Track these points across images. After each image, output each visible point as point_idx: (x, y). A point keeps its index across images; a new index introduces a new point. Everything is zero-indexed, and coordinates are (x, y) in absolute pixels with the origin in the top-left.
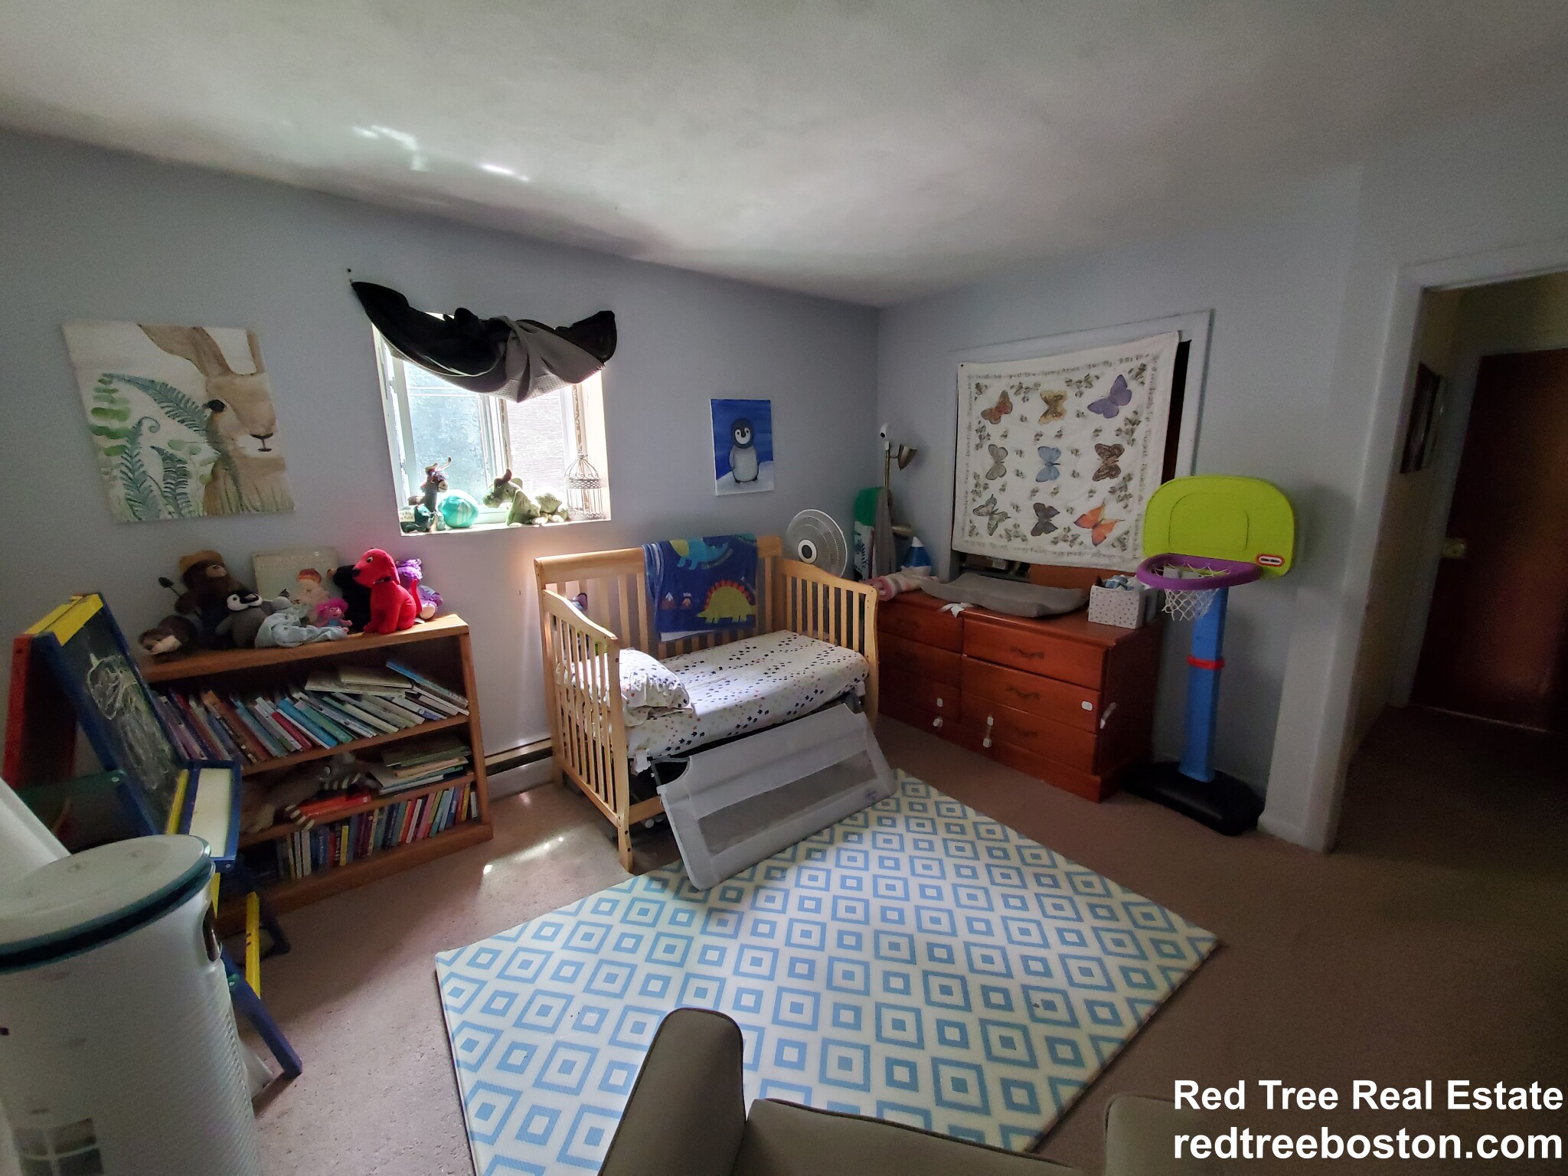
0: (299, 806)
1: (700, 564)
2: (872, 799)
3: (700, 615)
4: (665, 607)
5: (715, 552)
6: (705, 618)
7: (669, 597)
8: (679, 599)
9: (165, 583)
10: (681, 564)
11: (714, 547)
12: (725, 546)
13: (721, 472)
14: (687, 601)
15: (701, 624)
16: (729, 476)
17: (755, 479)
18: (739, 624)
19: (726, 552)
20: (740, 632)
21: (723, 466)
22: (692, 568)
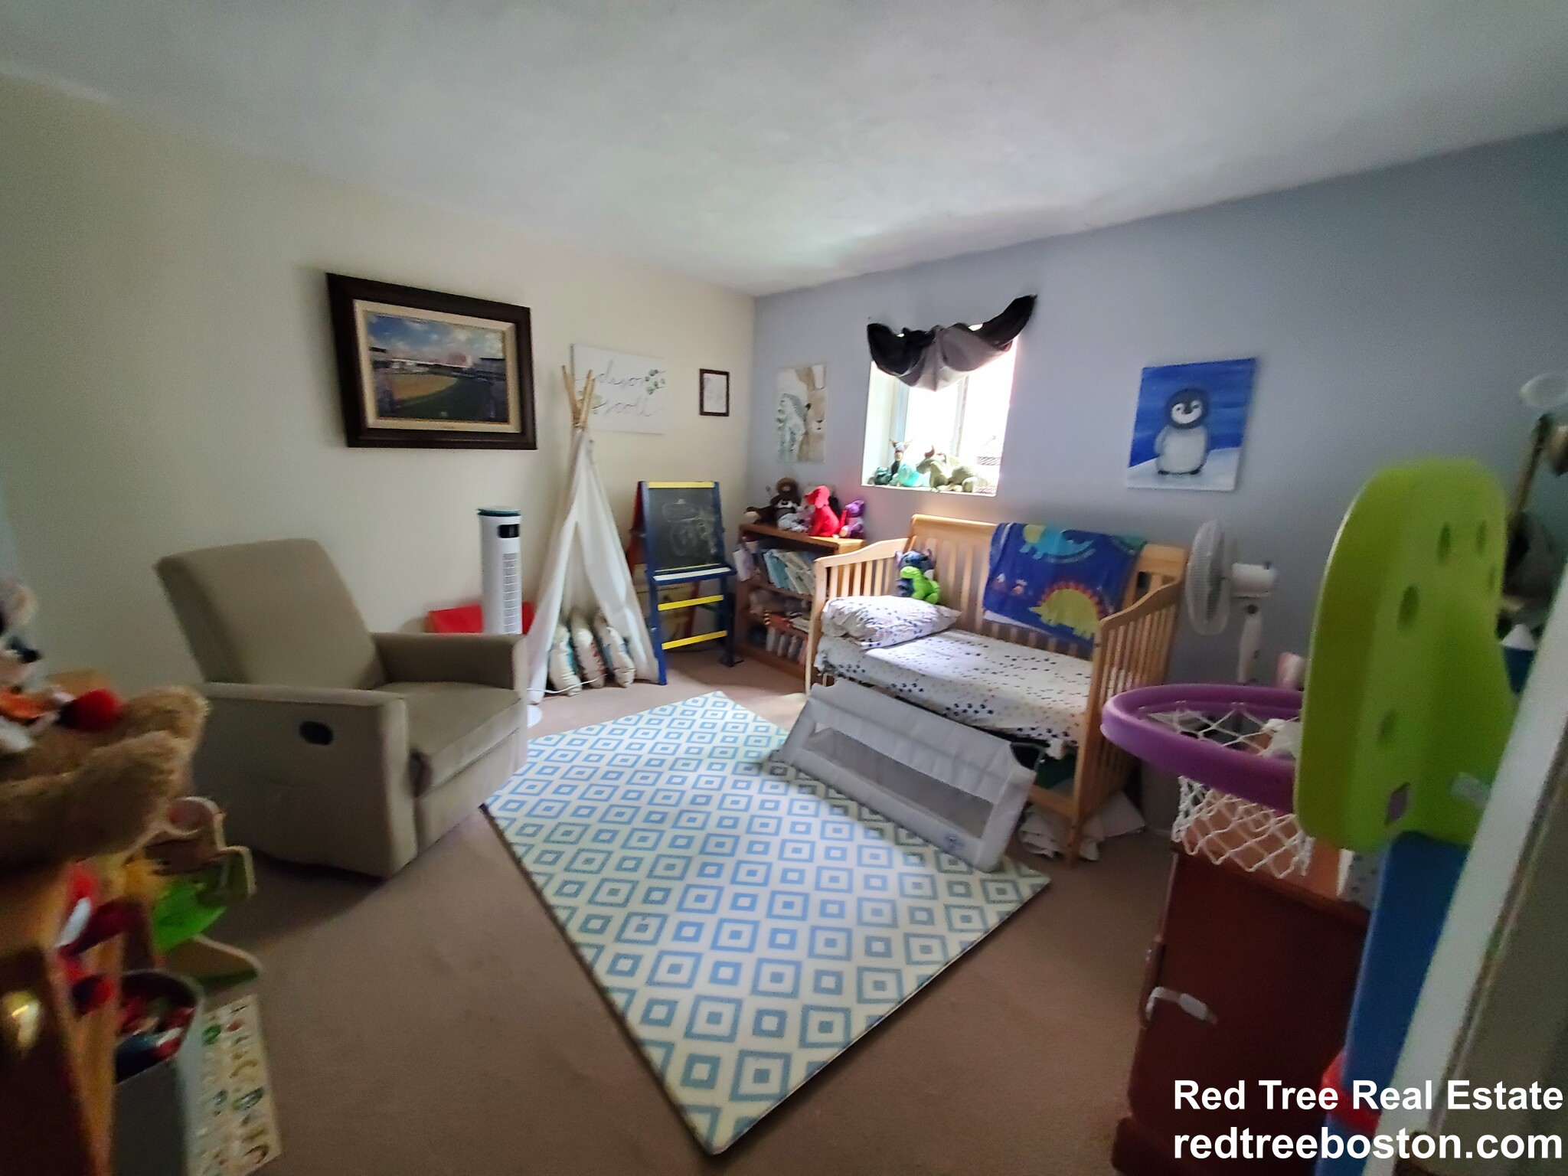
0: (771, 613)
1: (1045, 555)
2: (950, 848)
3: (1033, 609)
4: (996, 587)
5: (1071, 547)
6: (1040, 616)
7: (1001, 578)
8: (1011, 584)
9: (768, 489)
10: (1025, 549)
11: (1071, 541)
12: (1086, 544)
13: (1137, 457)
14: (1019, 590)
15: (1035, 620)
16: (1150, 465)
17: (1195, 472)
18: (1079, 639)
19: (1085, 551)
20: (1073, 646)
21: (1142, 452)
22: (1037, 556)
